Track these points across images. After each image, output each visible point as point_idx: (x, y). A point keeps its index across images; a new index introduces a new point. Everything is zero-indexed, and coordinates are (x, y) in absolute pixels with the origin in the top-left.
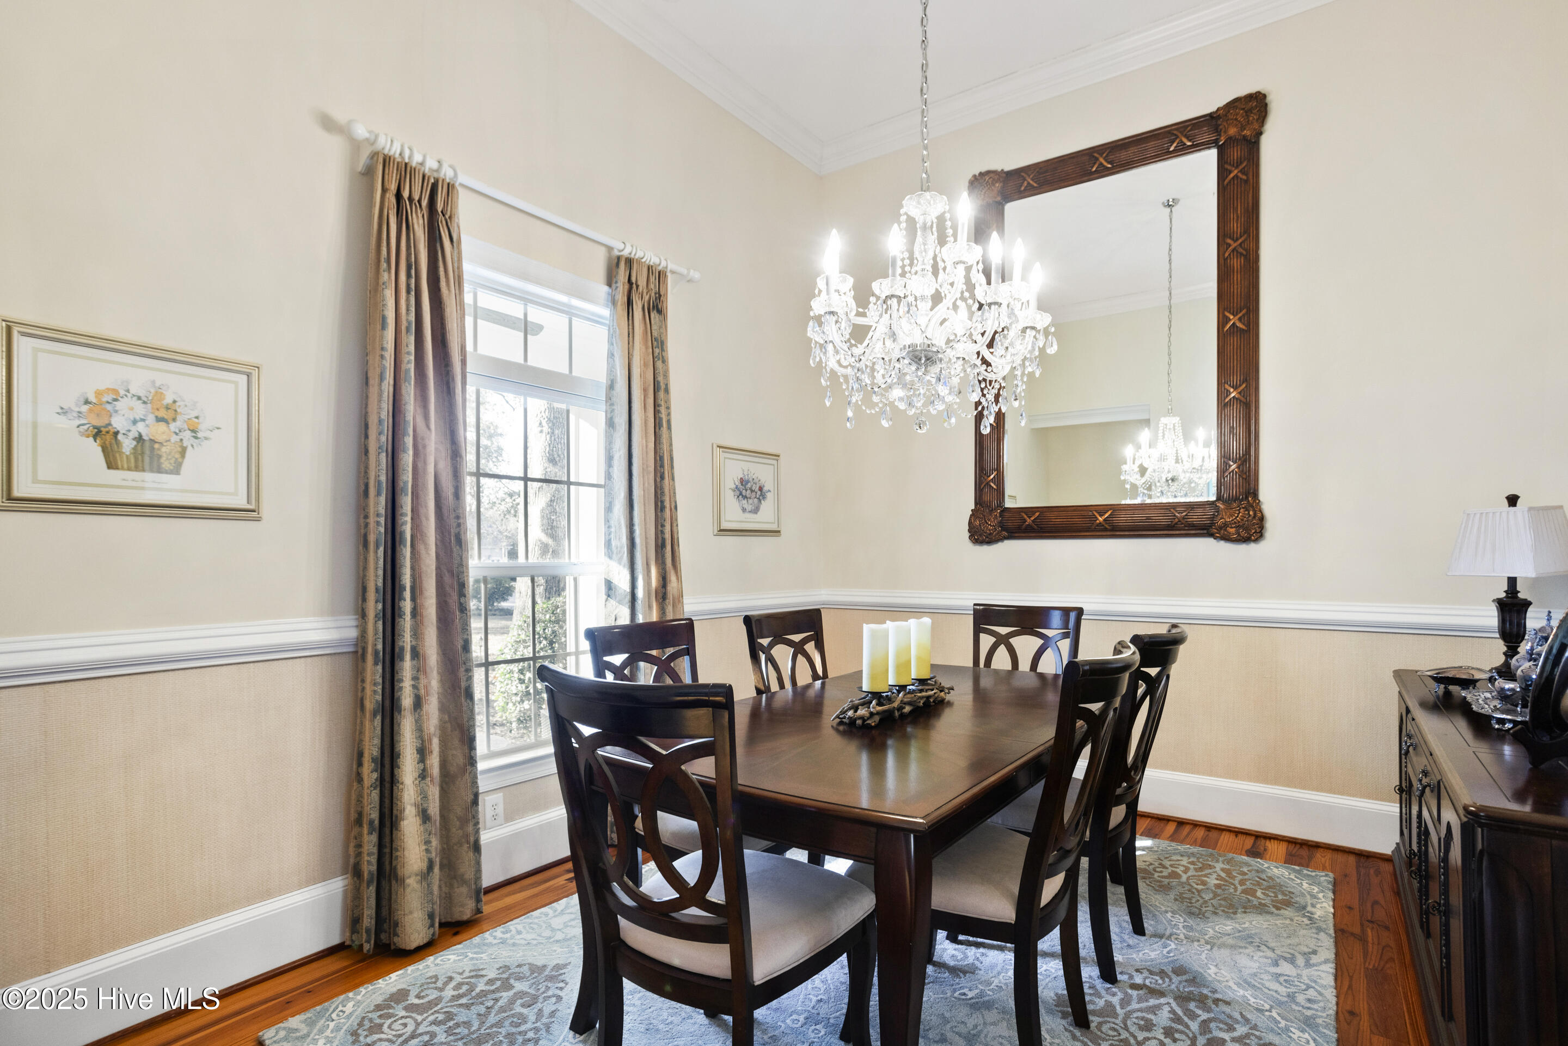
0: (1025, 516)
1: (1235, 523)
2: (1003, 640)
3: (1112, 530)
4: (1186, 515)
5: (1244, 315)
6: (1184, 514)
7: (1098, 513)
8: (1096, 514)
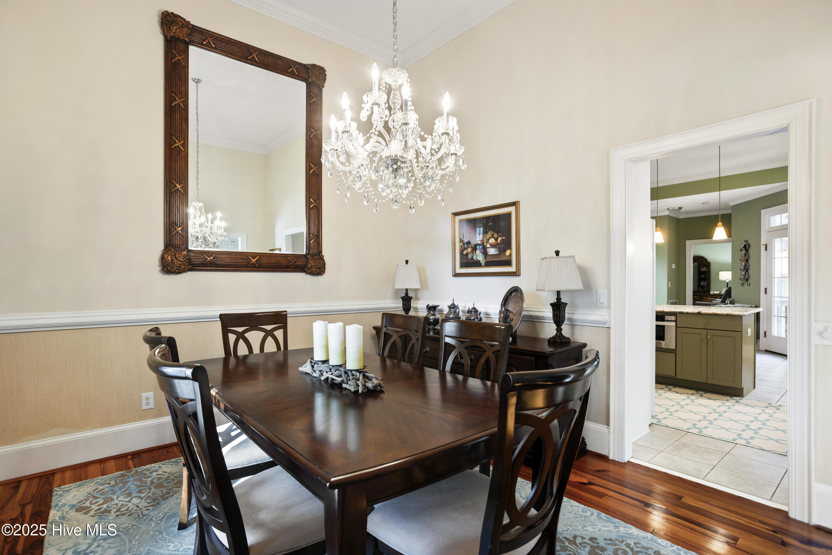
0: (206, 257)
1: (315, 266)
2: (241, 336)
3: (259, 267)
4: (296, 261)
5: (318, 168)
6: (295, 260)
7: (252, 257)
8: (250, 258)
